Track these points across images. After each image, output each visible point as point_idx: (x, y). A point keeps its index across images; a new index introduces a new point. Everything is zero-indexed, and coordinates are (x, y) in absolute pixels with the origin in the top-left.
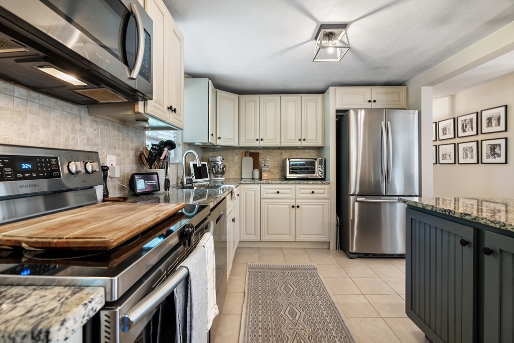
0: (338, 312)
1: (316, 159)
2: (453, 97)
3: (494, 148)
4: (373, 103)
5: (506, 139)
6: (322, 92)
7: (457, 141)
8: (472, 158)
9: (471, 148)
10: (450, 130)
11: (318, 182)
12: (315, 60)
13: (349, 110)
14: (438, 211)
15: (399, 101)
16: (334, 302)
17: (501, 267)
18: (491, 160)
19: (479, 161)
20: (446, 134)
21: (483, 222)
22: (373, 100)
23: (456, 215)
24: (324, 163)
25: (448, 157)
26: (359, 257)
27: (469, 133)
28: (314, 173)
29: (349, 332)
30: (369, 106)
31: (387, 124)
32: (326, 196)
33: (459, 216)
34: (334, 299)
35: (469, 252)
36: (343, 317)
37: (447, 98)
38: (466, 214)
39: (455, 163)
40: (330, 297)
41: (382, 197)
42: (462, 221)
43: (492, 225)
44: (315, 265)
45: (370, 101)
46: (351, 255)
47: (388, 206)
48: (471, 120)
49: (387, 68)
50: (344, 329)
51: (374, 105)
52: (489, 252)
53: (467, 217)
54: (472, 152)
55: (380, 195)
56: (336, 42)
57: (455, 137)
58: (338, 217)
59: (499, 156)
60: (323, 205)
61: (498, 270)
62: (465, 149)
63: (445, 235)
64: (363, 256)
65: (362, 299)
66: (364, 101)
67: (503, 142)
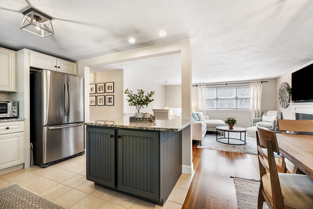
0: (47, 200)
1: (9, 102)
2: (95, 74)
3: (110, 99)
4: (58, 68)
5: (114, 95)
6: (16, 49)
7: (97, 95)
8: (102, 103)
9: (102, 98)
10: (94, 89)
11: (13, 120)
12: (22, 29)
13: (42, 69)
14: (102, 126)
15: (73, 71)
16: (42, 197)
17: (123, 141)
18: (109, 104)
19: (105, 104)
20: (92, 91)
21: (117, 127)
22: (58, 66)
23: (109, 126)
24: (17, 105)
25: (93, 102)
26: (50, 165)
27: (102, 92)
28: (6, 112)
29: (58, 206)
30: (55, 69)
31: (68, 83)
32: (21, 129)
33: (110, 126)
34: (40, 195)
35: (113, 139)
36: (51, 201)
37: (93, 74)
38: (112, 125)
39: (96, 105)
40: (37, 196)
41: (63, 125)
42: (111, 128)
43: (120, 127)
44: (15, 183)
45: (56, 67)
46: (45, 166)
47: (65, 129)
48: (102, 86)
49: (69, 51)
50: (54, 206)
51: (59, 70)
52: (120, 137)
53: (113, 126)
54: (102, 100)
55: (61, 124)
56: (42, 24)
57: (96, 93)
58: (32, 144)
59: (111, 102)
60: (19, 137)
61: (122, 142)
62: (100, 99)
63: (104, 135)
64: (53, 163)
65: (60, 186)
66: (52, 66)
67: (112, 97)
